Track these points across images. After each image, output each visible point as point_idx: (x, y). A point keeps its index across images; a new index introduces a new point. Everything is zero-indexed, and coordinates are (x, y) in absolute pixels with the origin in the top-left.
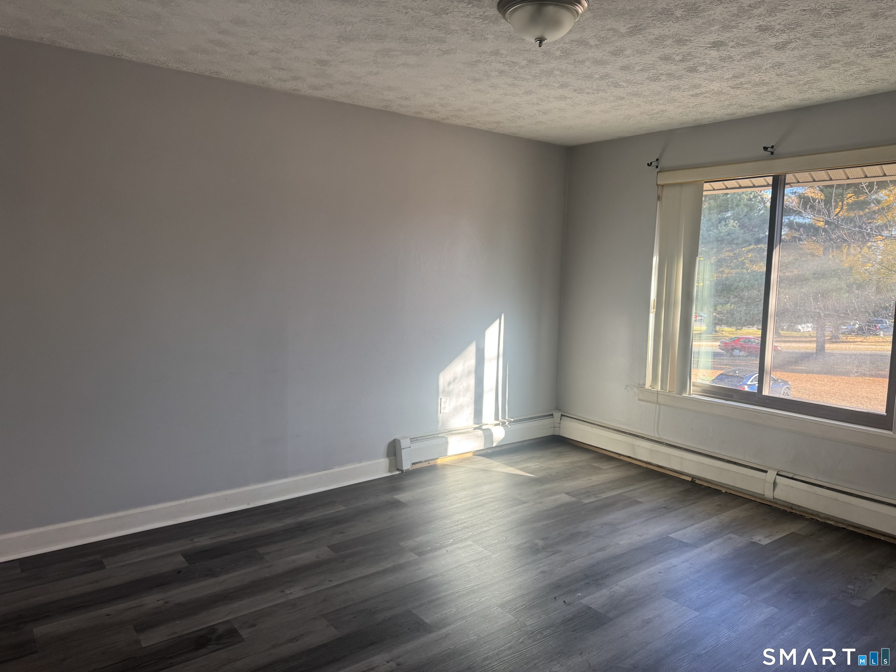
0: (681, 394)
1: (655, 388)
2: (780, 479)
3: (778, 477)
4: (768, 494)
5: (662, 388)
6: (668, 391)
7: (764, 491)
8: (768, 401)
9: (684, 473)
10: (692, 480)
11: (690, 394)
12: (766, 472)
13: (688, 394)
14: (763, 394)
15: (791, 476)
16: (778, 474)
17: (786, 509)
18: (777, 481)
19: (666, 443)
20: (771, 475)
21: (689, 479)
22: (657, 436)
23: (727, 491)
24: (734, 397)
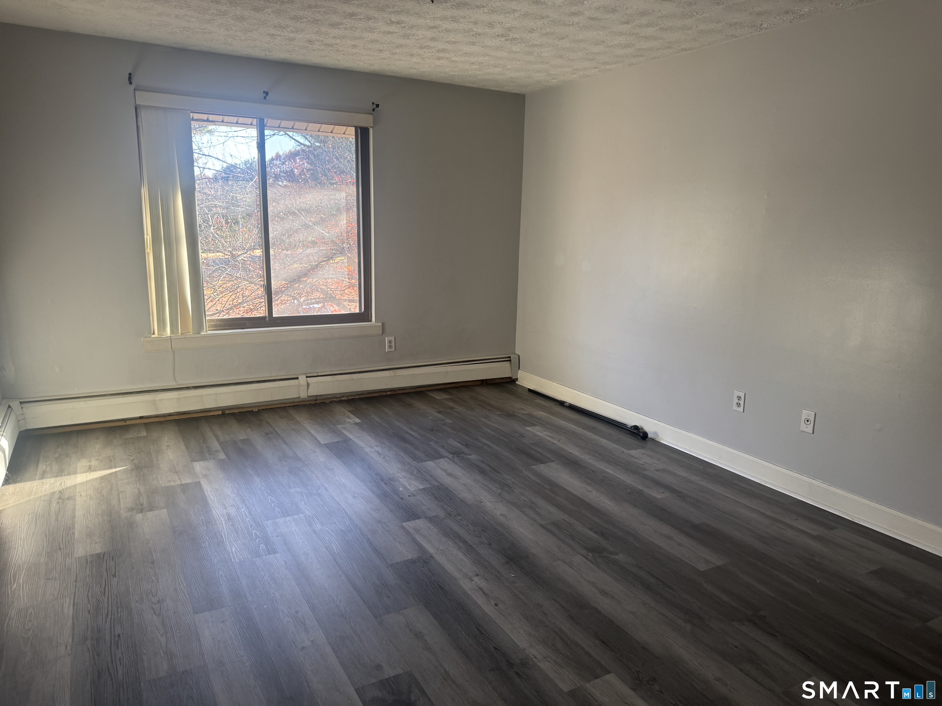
0: (200, 334)
1: (163, 334)
2: (310, 380)
3: (308, 379)
4: (303, 395)
5: (172, 331)
6: (180, 334)
7: (299, 394)
8: (279, 321)
9: (212, 410)
10: (223, 412)
11: (206, 332)
12: (297, 378)
13: (205, 332)
14: (274, 316)
15: (316, 374)
16: (307, 377)
17: (310, 402)
18: (309, 382)
19: (192, 387)
20: (302, 379)
21: (220, 413)
22: (175, 383)
23: (259, 409)
24: (247, 324)
